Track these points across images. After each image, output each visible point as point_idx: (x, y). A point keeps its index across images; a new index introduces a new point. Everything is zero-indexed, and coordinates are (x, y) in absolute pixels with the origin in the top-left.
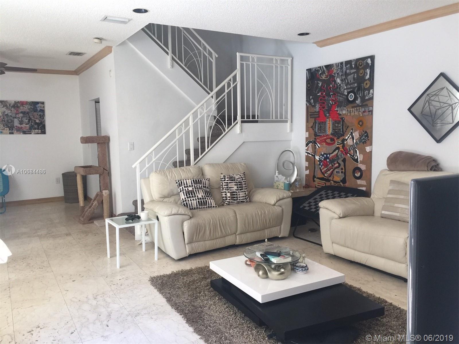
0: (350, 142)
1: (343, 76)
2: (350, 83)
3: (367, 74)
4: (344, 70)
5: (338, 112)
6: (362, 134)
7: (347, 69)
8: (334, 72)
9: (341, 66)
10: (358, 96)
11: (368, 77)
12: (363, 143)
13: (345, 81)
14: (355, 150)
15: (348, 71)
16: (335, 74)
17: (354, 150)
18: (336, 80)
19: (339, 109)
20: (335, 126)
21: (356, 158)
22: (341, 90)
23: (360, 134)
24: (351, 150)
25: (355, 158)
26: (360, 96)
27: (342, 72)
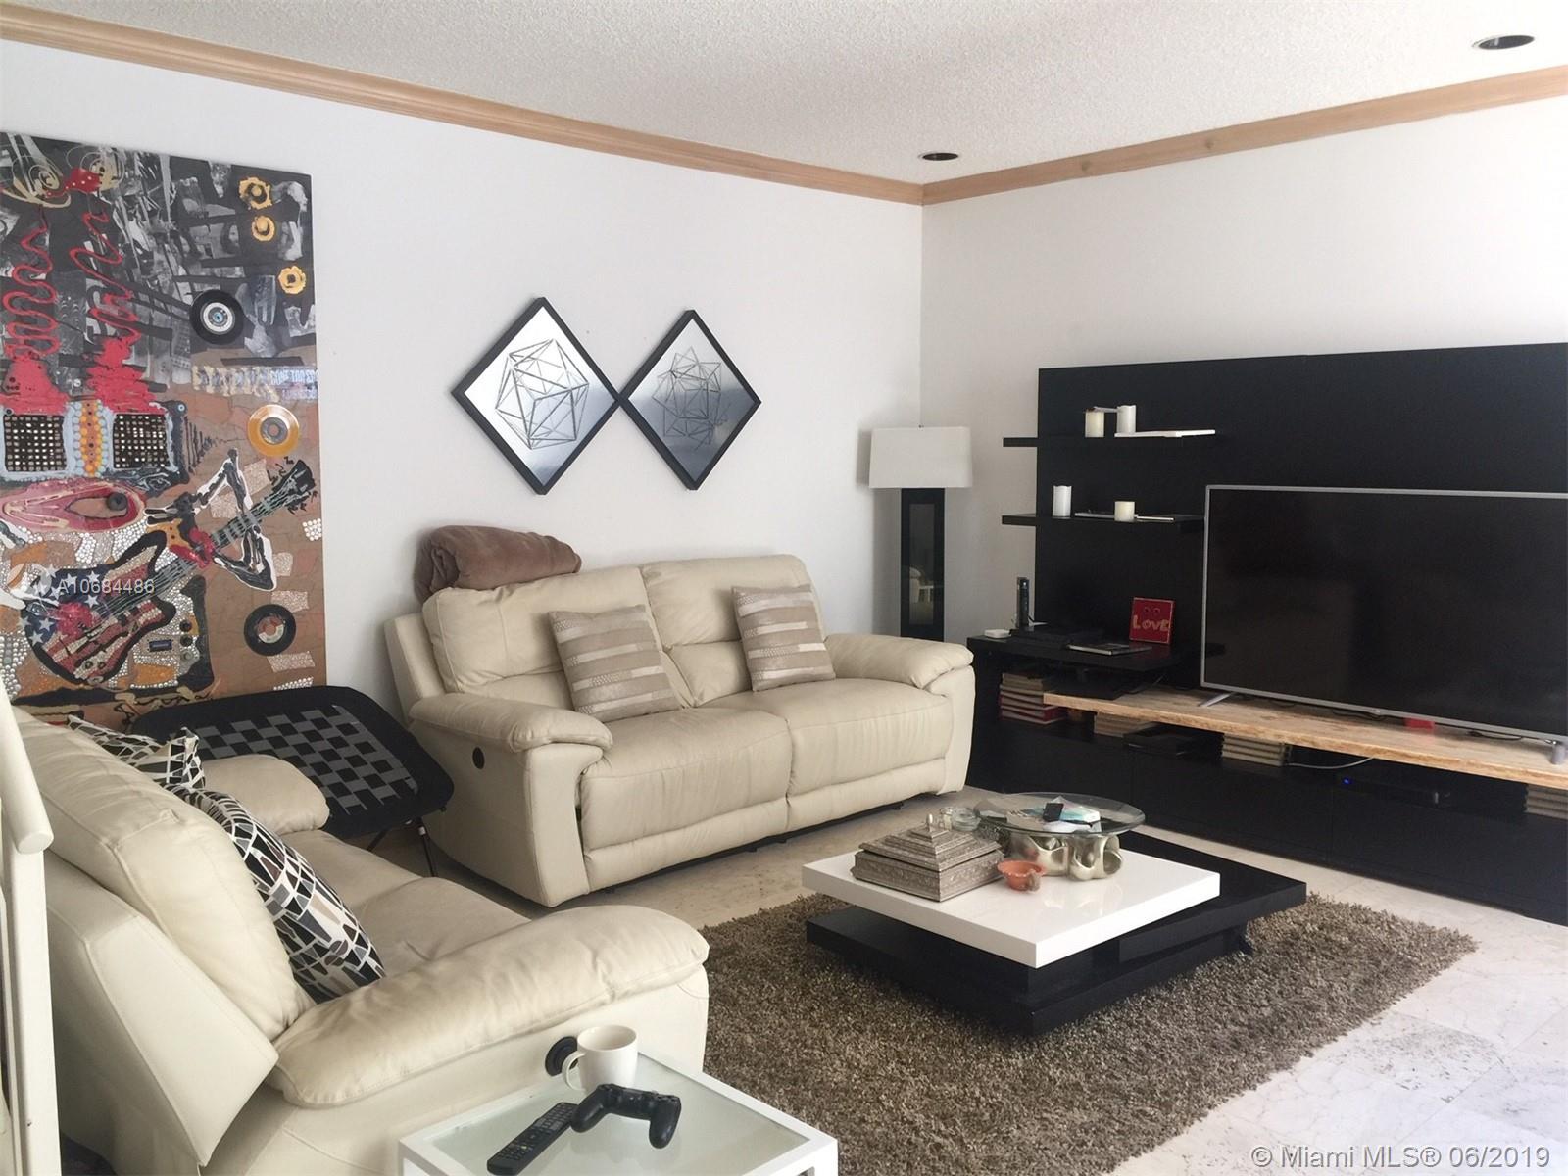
0: (221, 507)
1: (165, 220)
2: (205, 256)
3: (290, 239)
4: (167, 193)
5: (146, 375)
6: (280, 472)
7: (183, 192)
8: (102, 188)
9: (148, 173)
10: (254, 319)
11: (294, 252)
12: (292, 507)
13: (179, 245)
14: (253, 536)
15: (190, 204)
16: (108, 194)
17: (246, 542)
18: (120, 226)
19: (148, 361)
20: (129, 437)
21: (260, 568)
22: (155, 278)
23: (275, 473)
24: (231, 539)
25: (255, 570)
26: (264, 319)
27: (158, 196)
